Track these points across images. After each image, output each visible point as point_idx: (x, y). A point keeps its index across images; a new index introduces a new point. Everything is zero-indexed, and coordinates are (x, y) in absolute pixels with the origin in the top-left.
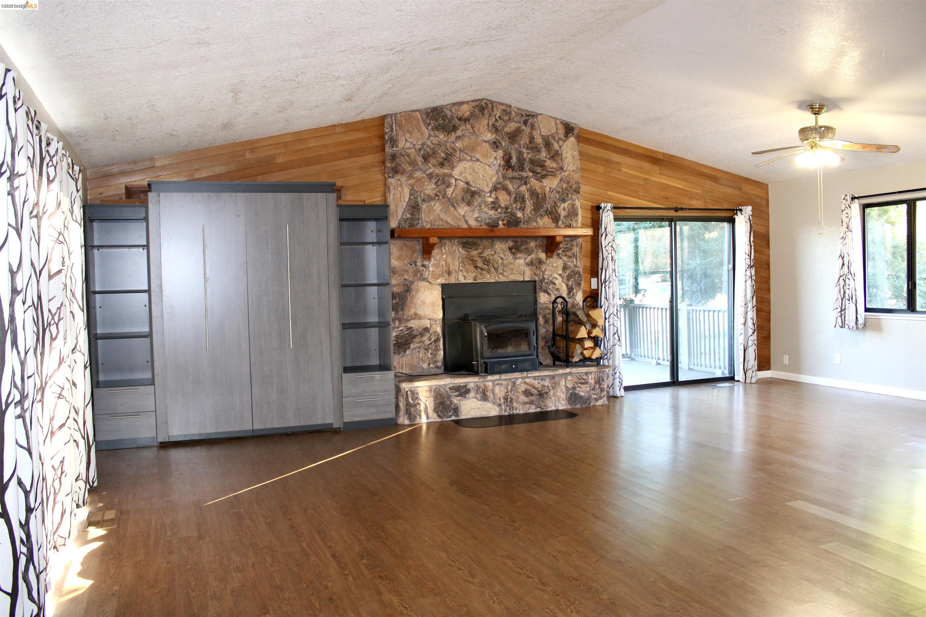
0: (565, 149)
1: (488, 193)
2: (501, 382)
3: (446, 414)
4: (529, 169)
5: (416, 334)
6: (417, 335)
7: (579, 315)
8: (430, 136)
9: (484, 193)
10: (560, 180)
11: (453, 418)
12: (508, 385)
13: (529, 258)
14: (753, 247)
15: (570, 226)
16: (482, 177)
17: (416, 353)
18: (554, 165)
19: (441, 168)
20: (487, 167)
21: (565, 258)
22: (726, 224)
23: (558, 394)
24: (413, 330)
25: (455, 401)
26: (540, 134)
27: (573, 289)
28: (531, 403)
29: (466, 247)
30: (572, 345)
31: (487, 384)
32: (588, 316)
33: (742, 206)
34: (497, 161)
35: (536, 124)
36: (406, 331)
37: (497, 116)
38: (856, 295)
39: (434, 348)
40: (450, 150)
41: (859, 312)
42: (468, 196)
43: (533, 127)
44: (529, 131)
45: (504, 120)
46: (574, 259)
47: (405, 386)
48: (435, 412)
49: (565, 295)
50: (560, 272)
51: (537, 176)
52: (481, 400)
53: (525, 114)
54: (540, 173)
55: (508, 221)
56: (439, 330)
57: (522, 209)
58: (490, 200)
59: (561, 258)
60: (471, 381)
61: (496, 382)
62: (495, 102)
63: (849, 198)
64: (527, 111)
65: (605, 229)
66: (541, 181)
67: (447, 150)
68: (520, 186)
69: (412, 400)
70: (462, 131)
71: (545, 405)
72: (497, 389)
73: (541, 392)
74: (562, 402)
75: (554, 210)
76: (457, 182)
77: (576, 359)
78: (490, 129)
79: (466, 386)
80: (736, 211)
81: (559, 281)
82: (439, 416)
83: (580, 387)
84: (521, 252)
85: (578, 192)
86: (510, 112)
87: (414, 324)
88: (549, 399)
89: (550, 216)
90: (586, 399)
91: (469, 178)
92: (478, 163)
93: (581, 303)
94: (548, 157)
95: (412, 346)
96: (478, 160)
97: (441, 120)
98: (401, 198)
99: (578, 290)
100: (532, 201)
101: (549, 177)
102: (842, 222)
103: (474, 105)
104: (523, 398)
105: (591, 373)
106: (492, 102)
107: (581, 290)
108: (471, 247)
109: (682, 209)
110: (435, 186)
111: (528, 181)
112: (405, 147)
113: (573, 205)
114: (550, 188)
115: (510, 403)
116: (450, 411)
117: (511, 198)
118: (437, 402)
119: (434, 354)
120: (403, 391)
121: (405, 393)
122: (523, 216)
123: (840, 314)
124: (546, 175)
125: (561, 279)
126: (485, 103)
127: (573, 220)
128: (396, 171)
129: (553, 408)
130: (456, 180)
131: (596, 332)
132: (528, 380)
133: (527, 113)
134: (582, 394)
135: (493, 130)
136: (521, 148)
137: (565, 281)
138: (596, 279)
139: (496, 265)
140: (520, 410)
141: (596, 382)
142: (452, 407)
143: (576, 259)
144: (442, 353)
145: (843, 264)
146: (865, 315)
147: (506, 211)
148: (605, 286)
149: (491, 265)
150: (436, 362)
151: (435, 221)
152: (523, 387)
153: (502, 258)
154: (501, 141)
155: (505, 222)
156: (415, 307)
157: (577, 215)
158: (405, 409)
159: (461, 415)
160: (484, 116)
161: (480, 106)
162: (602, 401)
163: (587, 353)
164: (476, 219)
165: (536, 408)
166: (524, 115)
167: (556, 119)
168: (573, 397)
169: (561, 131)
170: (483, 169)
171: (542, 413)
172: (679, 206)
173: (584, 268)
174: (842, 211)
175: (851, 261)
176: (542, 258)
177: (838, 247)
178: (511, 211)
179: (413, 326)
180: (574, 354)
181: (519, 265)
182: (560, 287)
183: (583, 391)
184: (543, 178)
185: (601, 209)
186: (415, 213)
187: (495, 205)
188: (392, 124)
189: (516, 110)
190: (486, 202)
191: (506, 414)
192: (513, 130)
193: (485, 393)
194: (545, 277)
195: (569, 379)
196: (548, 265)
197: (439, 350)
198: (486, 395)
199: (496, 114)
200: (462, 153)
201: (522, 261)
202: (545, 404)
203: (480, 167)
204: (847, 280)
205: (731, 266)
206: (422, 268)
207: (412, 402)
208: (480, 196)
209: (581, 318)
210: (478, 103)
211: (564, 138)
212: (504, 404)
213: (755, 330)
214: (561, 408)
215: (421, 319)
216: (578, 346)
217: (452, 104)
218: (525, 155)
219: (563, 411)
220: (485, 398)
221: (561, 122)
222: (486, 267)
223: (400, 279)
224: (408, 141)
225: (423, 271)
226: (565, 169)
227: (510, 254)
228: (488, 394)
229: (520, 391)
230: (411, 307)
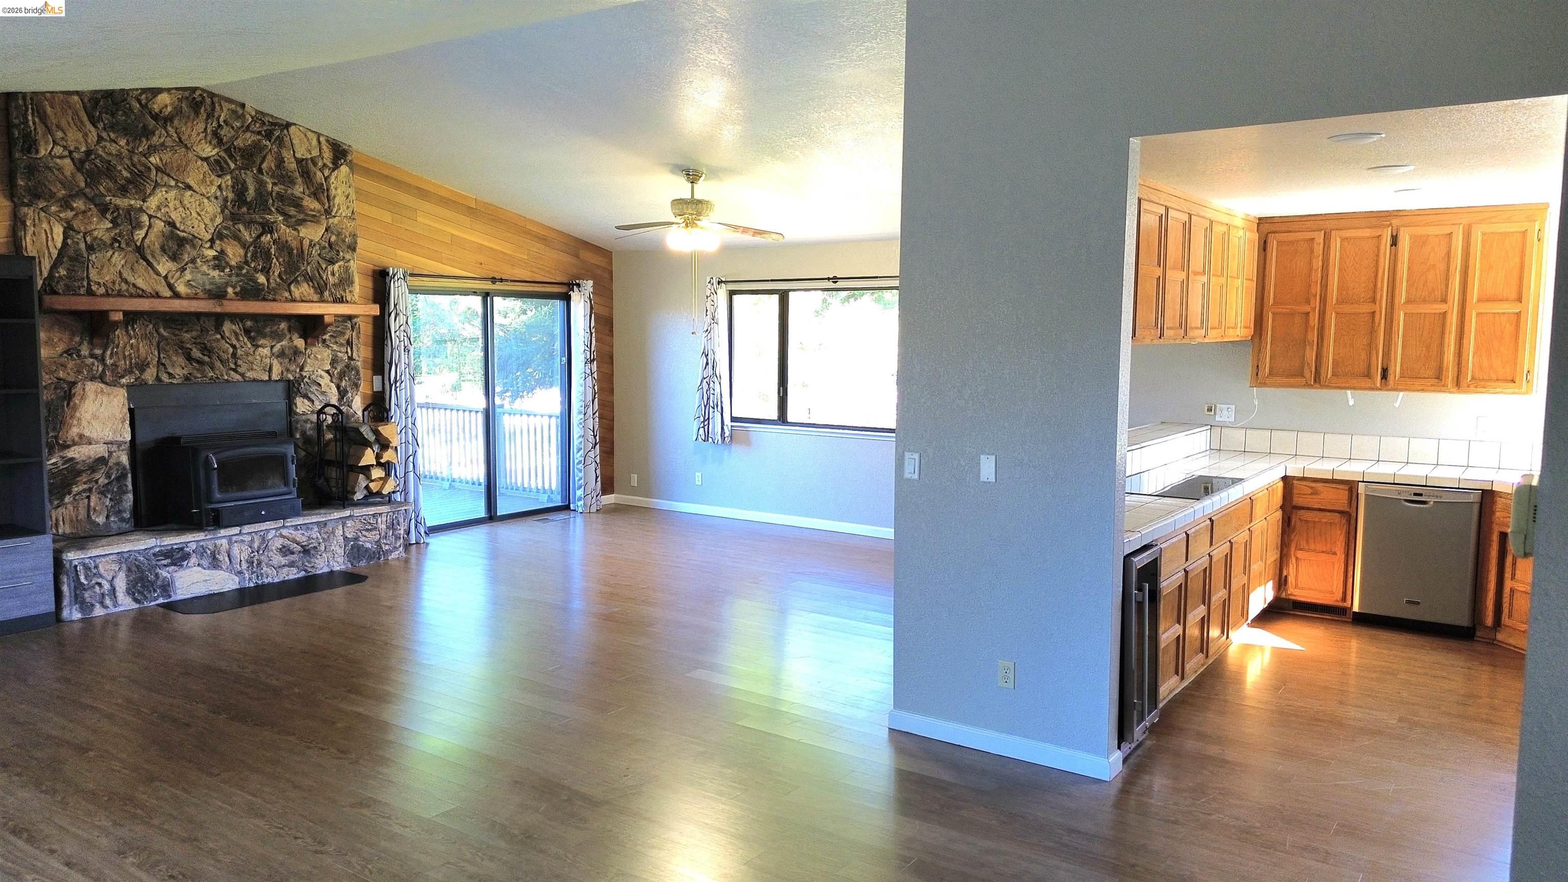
0: (333, 183)
1: (206, 242)
2: (241, 538)
3: (148, 595)
4: (277, 209)
5: (82, 468)
6: (83, 471)
7: (364, 433)
8: (100, 138)
9: (200, 242)
10: (326, 230)
11: (161, 601)
12: (252, 541)
13: (278, 346)
14: (594, 335)
15: (341, 300)
16: (196, 216)
17: (82, 499)
18: (315, 205)
19: (124, 195)
20: (206, 201)
21: (335, 347)
22: (558, 303)
23: (333, 547)
24: (77, 463)
25: (164, 573)
26: (294, 155)
27: (347, 392)
28: (291, 565)
29: (171, 328)
30: (352, 475)
31: (218, 542)
32: (376, 433)
33: (579, 279)
34: (222, 192)
35: (287, 139)
36: (63, 464)
37: (221, 119)
38: (721, 402)
39: (115, 489)
40: (138, 167)
41: (726, 423)
42: (173, 245)
43: (280, 142)
44: (276, 150)
45: (233, 128)
46: (349, 348)
47: (72, 556)
48: (129, 594)
49: (334, 401)
50: (328, 367)
51: (289, 220)
52: (209, 568)
53: (269, 122)
54: (295, 216)
55: (242, 288)
56: (125, 459)
57: (266, 271)
58: (211, 253)
59: (328, 346)
60: (191, 539)
61: (234, 538)
62: (217, 96)
63: (715, 281)
64: (272, 116)
65: (395, 306)
66: (295, 229)
67: (134, 165)
68: (261, 235)
69: (86, 578)
70: (160, 137)
71: (313, 567)
72: (236, 550)
73: (307, 548)
74: (339, 560)
75: (317, 275)
76: (152, 220)
77: (359, 496)
78: (209, 138)
79: (182, 549)
80: (571, 286)
81: (325, 381)
82: (136, 601)
83: (365, 536)
84: (264, 336)
85: (354, 250)
86: (243, 116)
87: (77, 453)
88: (319, 557)
89: (310, 283)
90: (374, 552)
91: (175, 216)
92: (189, 193)
93: (360, 413)
94: (307, 192)
95: (75, 489)
96: (189, 187)
97: (122, 116)
98: (47, 241)
99: (355, 393)
100: (281, 260)
101: (309, 223)
102: (707, 310)
103: (180, 96)
104: (278, 559)
105: (380, 514)
106: (212, 95)
107: (359, 393)
108: (179, 327)
109: (501, 280)
110: (110, 225)
111: (274, 228)
112: (53, 153)
113: (347, 269)
114: (311, 241)
115: (257, 567)
116: (155, 591)
117: (246, 253)
118: (131, 578)
119: (116, 499)
120: (68, 566)
121: (73, 569)
122: (268, 280)
123: (702, 425)
124: (304, 221)
125: (329, 377)
126: (200, 95)
127: (347, 291)
128: (36, 195)
129: (326, 570)
130: (150, 217)
131: (387, 456)
132: (285, 532)
133: (271, 120)
134: (368, 545)
135: (214, 142)
136: (263, 174)
137: (334, 381)
138: (380, 377)
139: (225, 356)
140: (272, 576)
141: (388, 527)
142: (159, 583)
143: (352, 349)
144: (131, 496)
145: (707, 364)
146: (732, 426)
147: (239, 272)
148: (396, 388)
149: (215, 357)
150: (120, 512)
151: (114, 283)
152: (278, 543)
153: (234, 347)
154: (229, 161)
155: (238, 289)
156: (79, 424)
157: (352, 282)
158: (73, 594)
159: (175, 594)
160: (197, 117)
161: (190, 99)
162: (397, 553)
163: (374, 487)
164: (188, 284)
165: (298, 573)
166: (267, 123)
167: (319, 135)
168: (355, 551)
169: (327, 155)
170: (197, 203)
171: (307, 578)
172: (498, 276)
173: (364, 361)
174: (707, 297)
175: (717, 360)
176: (299, 346)
177: (700, 342)
178: (247, 272)
179: (76, 456)
180: (357, 489)
181: (262, 357)
182: (328, 390)
183: (368, 541)
184: (299, 225)
185: (388, 275)
186: (76, 268)
187: (220, 261)
188: (27, 110)
189: (253, 113)
190: (203, 256)
191: (252, 585)
192: (249, 145)
193: (214, 556)
194: (304, 374)
195: (349, 525)
196: (309, 357)
197: (126, 492)
198: (217, 559)
199: (220, 116)
200: (159, 174)
201: (266, 351)
202: (313, 564)
203: (192, 200)
204: (712, 383)
205: (565, 359)
206: (91, 360)
207: (86, 583)
208: (194, 246)
209: (366, 436)
210: (187, 94)
211: (331, 165)
212: (248, 571)
213: (596, 444)
214: (337, 568)
215: (90, 444)
216: (361, 476)
217: (141, 89)
218: (270, 187)
219: (340, 572)
220: (215, 564)
221: (327, 141)
222: (206, 359)
223: (50, 379)
224: (58, 144)
225: (93, 364)
226: (333, 214)
227: (246, 340)
228: (220, 557)
229: (274, 548)
230: (71, 426)
